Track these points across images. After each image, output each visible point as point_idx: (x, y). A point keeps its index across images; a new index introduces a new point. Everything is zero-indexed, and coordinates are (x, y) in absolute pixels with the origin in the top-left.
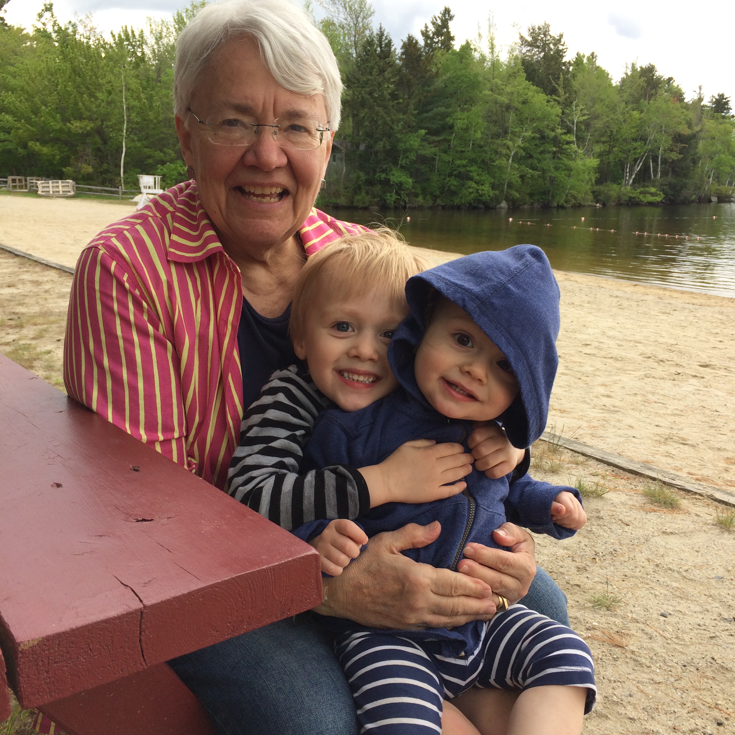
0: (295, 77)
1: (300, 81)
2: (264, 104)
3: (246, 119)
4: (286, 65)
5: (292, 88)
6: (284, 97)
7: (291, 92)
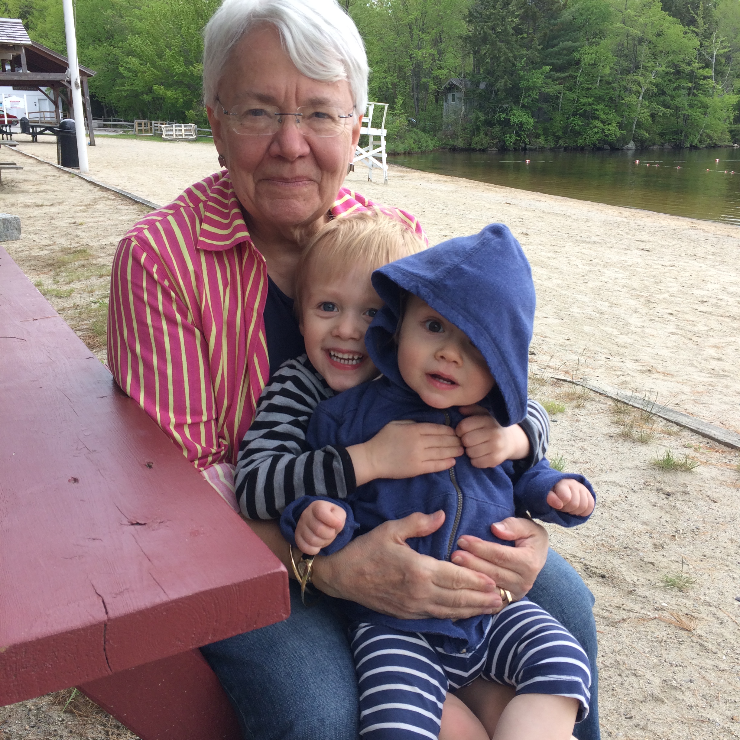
0: (317, 65)
1: (321, 68)
2: (286, 93)
3: (269, 109)
4: (308, 53)
5: (314, 76)
6: (305, 85)
7: (313, 80)
